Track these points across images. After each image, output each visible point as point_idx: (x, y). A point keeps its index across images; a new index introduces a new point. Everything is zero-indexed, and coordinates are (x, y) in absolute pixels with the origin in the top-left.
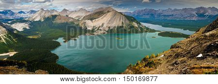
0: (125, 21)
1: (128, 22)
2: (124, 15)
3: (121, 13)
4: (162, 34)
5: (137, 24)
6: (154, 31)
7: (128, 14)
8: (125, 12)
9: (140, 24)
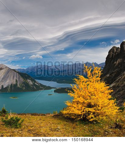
0: (19, 78)
1: (22, 79)
2: (18, 72)
3: (14, 70)
4: (58, 91)
5: (32, 81)
6: (49, 88)
7: (21, 71)
8: (18, 69)
9: (35, 82)
